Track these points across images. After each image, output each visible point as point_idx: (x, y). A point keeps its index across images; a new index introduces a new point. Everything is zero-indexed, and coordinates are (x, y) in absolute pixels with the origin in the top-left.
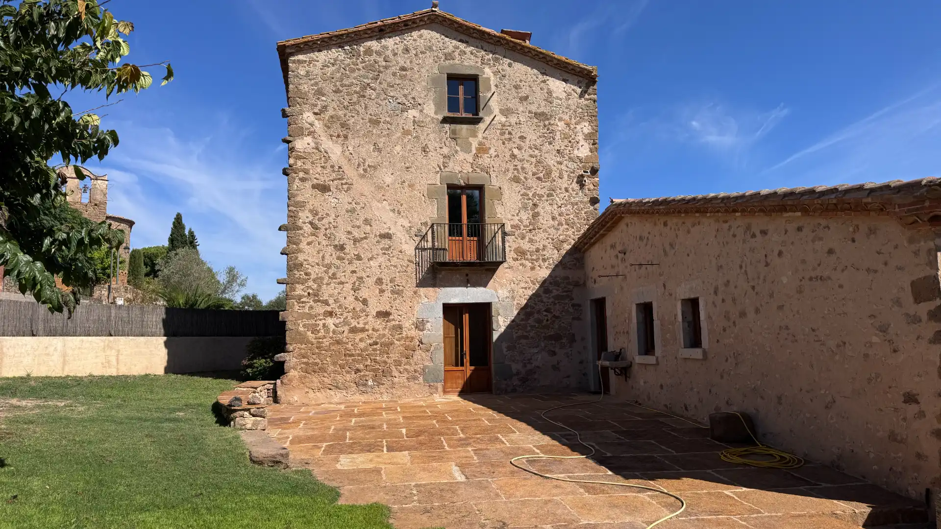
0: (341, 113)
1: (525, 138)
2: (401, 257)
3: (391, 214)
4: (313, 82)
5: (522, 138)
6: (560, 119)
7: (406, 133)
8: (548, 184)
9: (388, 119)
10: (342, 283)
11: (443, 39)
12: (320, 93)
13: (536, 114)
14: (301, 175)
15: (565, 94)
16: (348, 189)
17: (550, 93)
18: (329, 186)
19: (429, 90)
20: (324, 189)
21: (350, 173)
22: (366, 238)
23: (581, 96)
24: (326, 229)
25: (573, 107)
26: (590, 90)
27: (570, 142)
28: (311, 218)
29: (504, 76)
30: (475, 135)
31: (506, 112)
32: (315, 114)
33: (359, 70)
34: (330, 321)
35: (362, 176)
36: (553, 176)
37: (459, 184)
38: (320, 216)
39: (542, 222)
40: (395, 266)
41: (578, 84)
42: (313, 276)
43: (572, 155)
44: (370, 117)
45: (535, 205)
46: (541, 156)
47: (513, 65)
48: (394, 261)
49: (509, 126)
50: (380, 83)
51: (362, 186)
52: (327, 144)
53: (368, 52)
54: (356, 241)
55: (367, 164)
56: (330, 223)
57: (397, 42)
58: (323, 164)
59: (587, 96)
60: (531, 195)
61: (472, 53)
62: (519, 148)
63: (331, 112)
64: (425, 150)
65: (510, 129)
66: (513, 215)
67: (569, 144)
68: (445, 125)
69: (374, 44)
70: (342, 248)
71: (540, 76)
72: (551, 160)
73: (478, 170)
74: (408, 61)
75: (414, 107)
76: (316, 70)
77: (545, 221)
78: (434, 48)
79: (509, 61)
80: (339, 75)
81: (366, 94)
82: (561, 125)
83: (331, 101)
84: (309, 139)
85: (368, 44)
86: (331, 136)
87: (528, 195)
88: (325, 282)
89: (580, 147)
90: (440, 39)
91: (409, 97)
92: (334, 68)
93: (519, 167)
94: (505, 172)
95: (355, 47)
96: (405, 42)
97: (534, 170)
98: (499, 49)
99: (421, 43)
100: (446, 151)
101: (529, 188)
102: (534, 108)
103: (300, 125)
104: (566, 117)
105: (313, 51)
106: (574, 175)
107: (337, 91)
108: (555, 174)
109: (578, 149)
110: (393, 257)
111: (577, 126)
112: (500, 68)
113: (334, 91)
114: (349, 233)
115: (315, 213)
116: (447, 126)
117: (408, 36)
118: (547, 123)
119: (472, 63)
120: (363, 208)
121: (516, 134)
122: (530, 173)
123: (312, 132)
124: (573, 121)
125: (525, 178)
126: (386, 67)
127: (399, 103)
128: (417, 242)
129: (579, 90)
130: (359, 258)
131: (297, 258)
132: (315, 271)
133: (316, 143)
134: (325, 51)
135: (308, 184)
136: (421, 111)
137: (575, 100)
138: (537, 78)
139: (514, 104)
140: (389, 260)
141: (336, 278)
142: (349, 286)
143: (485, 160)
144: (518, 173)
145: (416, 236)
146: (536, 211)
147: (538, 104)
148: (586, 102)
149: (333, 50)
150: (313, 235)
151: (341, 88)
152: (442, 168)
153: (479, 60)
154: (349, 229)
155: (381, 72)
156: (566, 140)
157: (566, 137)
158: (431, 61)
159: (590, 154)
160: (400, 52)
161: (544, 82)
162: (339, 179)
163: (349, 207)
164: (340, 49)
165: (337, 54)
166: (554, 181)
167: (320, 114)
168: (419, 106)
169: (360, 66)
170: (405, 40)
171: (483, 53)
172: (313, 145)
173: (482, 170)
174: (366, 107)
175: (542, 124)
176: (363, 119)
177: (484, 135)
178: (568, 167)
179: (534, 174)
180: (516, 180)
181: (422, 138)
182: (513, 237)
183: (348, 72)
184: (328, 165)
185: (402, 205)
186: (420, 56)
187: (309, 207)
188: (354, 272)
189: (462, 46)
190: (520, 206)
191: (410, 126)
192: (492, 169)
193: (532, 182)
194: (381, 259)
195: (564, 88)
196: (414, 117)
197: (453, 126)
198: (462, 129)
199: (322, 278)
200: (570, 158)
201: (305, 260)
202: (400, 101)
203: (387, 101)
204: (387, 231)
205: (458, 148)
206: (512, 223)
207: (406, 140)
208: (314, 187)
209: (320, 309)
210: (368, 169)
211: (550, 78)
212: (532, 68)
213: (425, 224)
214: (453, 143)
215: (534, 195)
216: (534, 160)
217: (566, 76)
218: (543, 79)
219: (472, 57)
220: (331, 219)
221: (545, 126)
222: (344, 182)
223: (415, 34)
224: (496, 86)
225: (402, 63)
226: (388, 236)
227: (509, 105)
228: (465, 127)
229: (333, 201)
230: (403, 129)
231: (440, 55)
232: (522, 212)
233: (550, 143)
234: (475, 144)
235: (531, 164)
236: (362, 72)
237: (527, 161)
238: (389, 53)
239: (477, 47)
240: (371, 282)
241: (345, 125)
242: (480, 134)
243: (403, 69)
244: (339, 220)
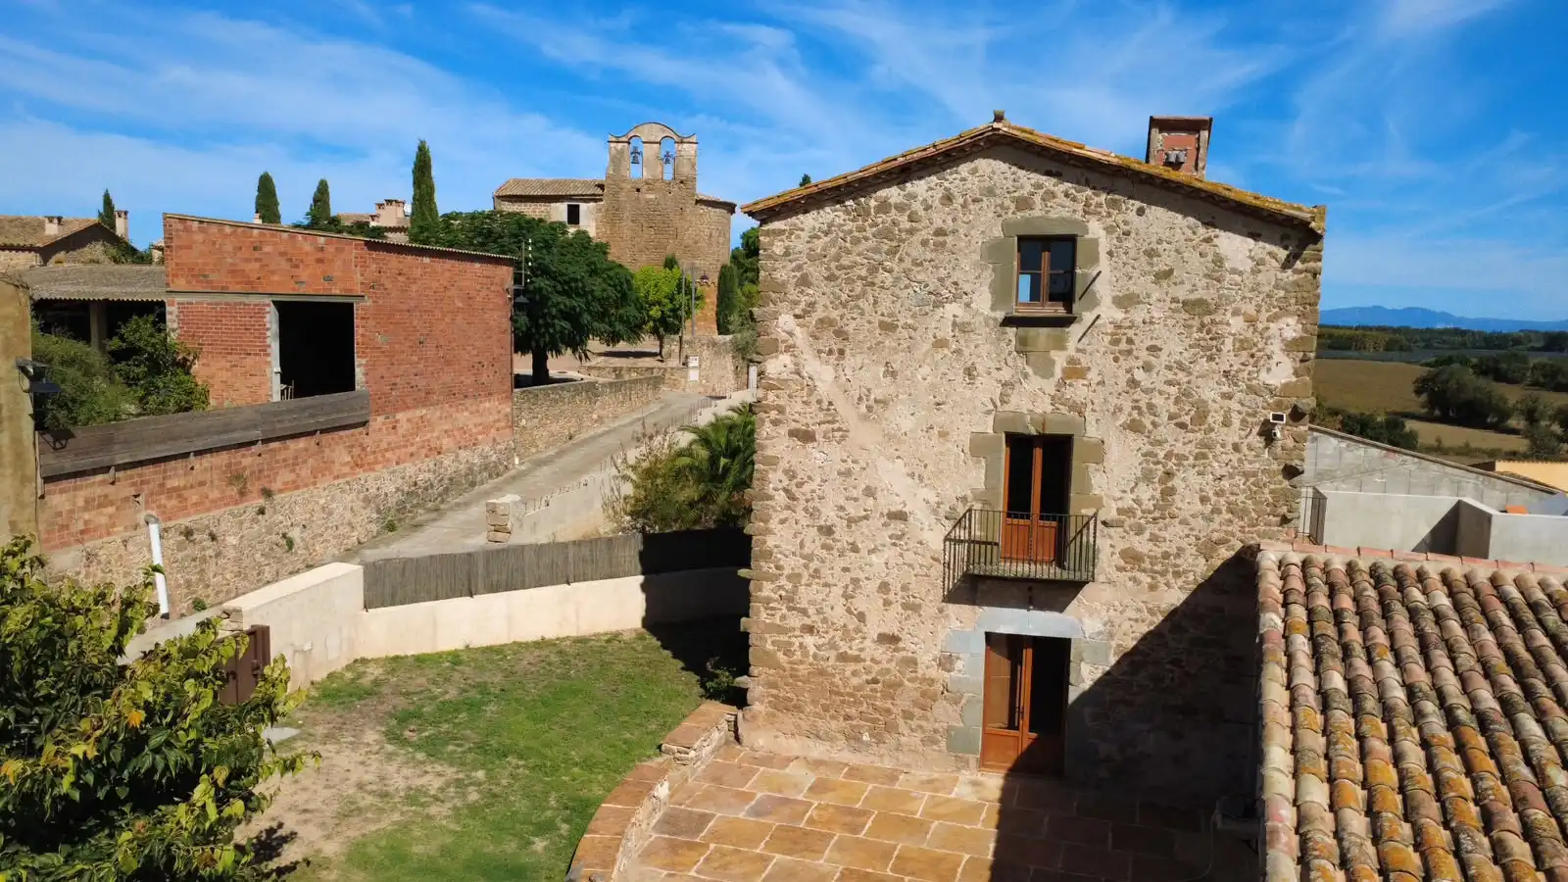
0: (835, 314)
1: (1160, 350)
2: (920, 551)
3: (909, 480)
4: (794, 264)
5: (1153, 349)
6: (1236, 313)
7: (940, 344)
8: (1200, 436)
9: (910, 321)
10: (826, 585)
11: (1014, 173)
12: (804, 282)
13: (1185, 303)
14: (773, 414)
15: (1250, 264)
16: (843, 438)
17: (1219, 261)
18: (814, 432)
19: (983, 268)
20: (806, 437)
21: (846, 411)
22: (866, 518)
23: (1287, 265)
24: (807, 501)
25: (1266, 289)
26: (1307, 253)
27: (1252, 356)
28: (786, 482)
29: (1127, 234)
30: (1062, 347)
31: (1125, 301)
32: (797, 316)
33: (866, 239)
34: (811, 640)
35: (865, 418)
36: (1210, 420)
37: (1026, 432)
38: (799, 480)
39: (1180, 505)
40: (910, 565)
41: (1283, 242)
42: (787, 571)
43: (1254, 382)
44: (882, 318)
45: (1169, 474)
46: (1189, 382)
47: (1147, 211)
48: (909, 556)
49: (1130, 328)
50: (901, 260)
51: (863, 434)
52: (813, 366)
53: (884, 207)
54: (851, 521)
55: (872, 397)
56: (813, 491)
57: (932, 185)
58: (805, 399)
59: (1298, 265)
60: (1161, 455)
61: (1067, 195)
62: (1147, 368)
63: (819, 313)
64: (969, 372)
65: (1130, 333)
66: (1124, 492)
67: (1252, 361)
68: (1008, 329)
69: (893, 194)
70: (829, 531)
71: (1202, 231)
72: (1209, 392)
73: (1064, 409)
74: (950, 218)
75: (955, 298)
76: (799, 245)
77: (1186, 502)
78: (998, 192)
79: (1138, 204)
80: (833, 251)
81: (876, 281)
82: (1237, 324)
83: (820, 294)
84: (785, 358)
85: (883, 193)
86: (819, 352)
87: (1156, 455)
88: (803, 581)
89: (1274, 367)
90: (1008, 175)
91: (948, 283)
92: (827, 239)
93: (1143, 404)
94: (1114, 413)
95: (863, 200)
96: (946, 184)
97: (1173, 409)
98: (1122, 183)
99: (974, 185)
100: (1006, 374)
101: (1159, 443)
102: (1182, 293)
103: (774, 336)
104: (1250, 309)
105: (797, 214)
106: (1254, 420)
107: (831, 278)
108: (1215, 418)
109: (1269, 370)
110: (908, 550)
111: (1272, 325)
112: (1120, 218)
113: (827, 278)
114: (842, 508)
115: (791, 474)
116: (1011, 331)
117: (951, 174)
118: (1207, 319)
119: (1065, 214)
120: (864, 469)
121: (1142, 344)
122: (1165, 417)
123: (790, 347)
124: (1264, 316)
125: (1154, 424)
126: (911, 232)
127: (930, 293)
128: (949, 529)
129: (1283, 254)
130: (855, 549)
131: (765, 542)
132: (790, 564)
133: (796, 364)
134: (815, 212)
135: (783, 430)
136: (968, 305)
137: (1272, 273)
138: (1194, 233)
139: (1142, 285)
140: (901, 555)
141: (819, 578)
142: (837, 591)
143: (1078, 391)
144: (1140, 413)
145: (946, 518)
146: (1169, 484)
147: (1192, 283)
148: (1296, 277)
149: (828, 209)
150: (788, 508)
151: (837, 273)
152: (999, 404)
153: (1080, 206)
154: (842, 502)
155: (903, 241)
156: (1245, 354)
157: (1243, 344)
158: (991, 215)
159: (1294, 379)
160: (937, 203)
161: (1208, 240)
162: (829, 422)
163: (843, 467)
164: (838, 206)
165: (832, 216)
166: (1212, 430)
167: (803, 317)
168: (964, 296)
169: (870, 232)
170: (947, 180)
171: (1089, 192)
172: (791, 367)
173: (1071, 408)
174: (875, 302)
175: (1196, 323)
176: (869, 322)
177: (1080, 346)
178: (1242, 405)
179: (1171, 418)
180: (1134, 427)
181: (966, 352)
182: (1121, 529)
183: (848, 245)
184: (813, 399)
185: (926, 466)
186: (972, 207)
187: (783, 464)
188: (846, 570)
189: (1049, 182)
190: (1139, 474)
191: (946, 332)
192: (1090, 407)
193: (1167, 431)
194: (890, 553)
195: (1250, 251)
196: (954, 316)
197: (1022, 330)
198: (1038, 334)
199: (799, 576)
200: (1249, 387)
201: (776, 546)
202: (931, 288)
203: (910, 291)
204: (900, 508)
205: (1029, 370)
206: (1120, 504)
207: (938, 357)
208: (793, 434)
209: (797, 621)
210: (875, 406)
211: (1222, 234)
212: (1185, 216)
213: (964, 499)
214: (1021, 362)
215: (1168, 456)
216: (1173, 390)
217: (1257, 226)
218: (1207, 236)
219: (1067, 202)
220: (814, 485)
221: (1203, 325)
222: (836, 426)
223: (964, 169)
224: (1110, 253)
225: (938, 223)
226: (900, 516)
227: (1133, 288)
228: (1044, 331)
229: (818, 456)
230: (935, 337)
231: (1007, 203)
232: (1142, 486)
233: (1211, 359)
234: (1060, 360)
235: (1168, 398)
236: (871, 243)
237: (1161, 393)
238: (917, 206)
239: (1078, 183)
240: (871, 587)
241: (840, 334)
242: (1072, 344)
243: (940, 232)
244: (826, 487)
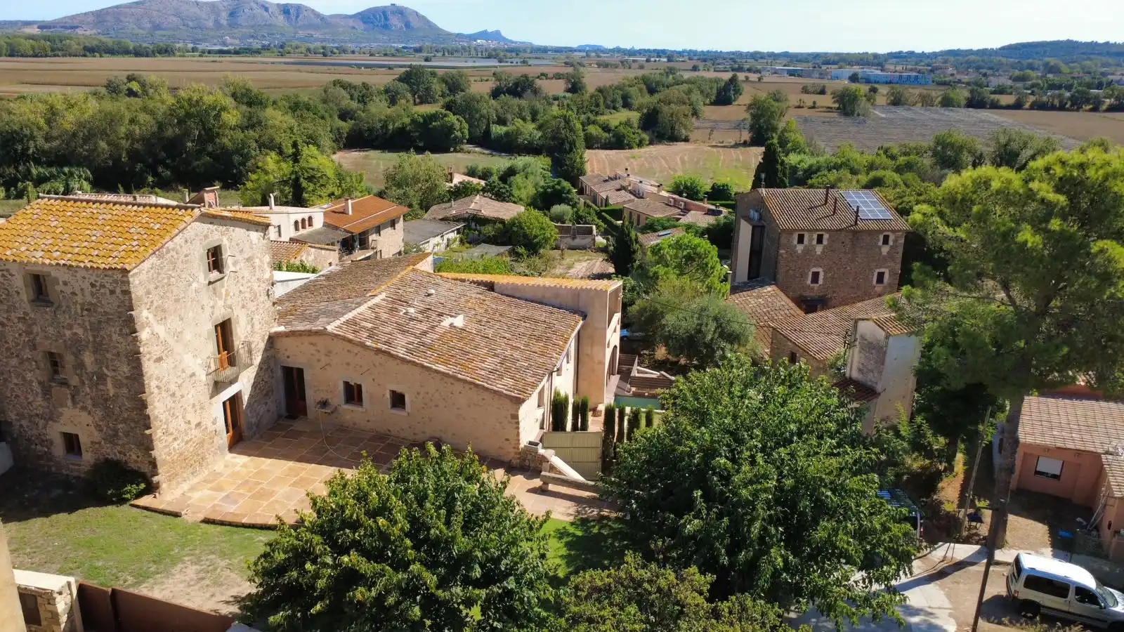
2: (201, 384)
7: (193, 300)
10: (177, 417)
14: (148, 356)
16: (172, 354)
18: (162, 356)
20: (159, 360)
21: (171, 341)
24: (165, 387)
28: (155, 383)
29: (232, 239)
34: (175, 444)
35: (177, 341)
38: (162, 379)
42: (164, 421)
44: (175, 298)
51: (178, 348)
52: (157, 328)
54: (179, 386)
55: (177, 331)
58: (157, 343)
61: (217, 231)
64: (202, 307)
70: (173, 395)
73: (227, 309)
75: (194, 281)
79: (231, 228)
86: (158, 321)
88: (170, 421)
91: (192, 275)
100: (212, 303)
115: (158, 378)
116: (211, 288)
120: (180, 362)
131: (155, 414)
132: (163, 417)
135: (152, 362)
136: (198, 282)
140: (196, 390)
141: (174, 416)
142: (180, 417)
150: (159, 394)
152: (212, 316)
154: (176, 380)
162: (165, 349)
163: (172, 365)
171: (221, 227)
172: (150, 332)
184: (159, 342)
187: (155, 376)
194: (192, 391)
197: (214, 285)
198: (217, 286)
199: (168, 420)
201: (159, 413)
204: (192, 371)
205: (217, 299)
207: (193, 306)
208: (155, 361)
209: (170, 439)
210: (178, 335)
214: (215, 297)
220: (166, 378)
222: (168, 350)
224: (229, 248)
228: (219, 283)
229: (165, 366)
230: (191, 298)
239: (218, 224)
240: (189, 409)
241: (164, 311)
242: (226, 285)
243: (186, 256)
244: (170, 377)
